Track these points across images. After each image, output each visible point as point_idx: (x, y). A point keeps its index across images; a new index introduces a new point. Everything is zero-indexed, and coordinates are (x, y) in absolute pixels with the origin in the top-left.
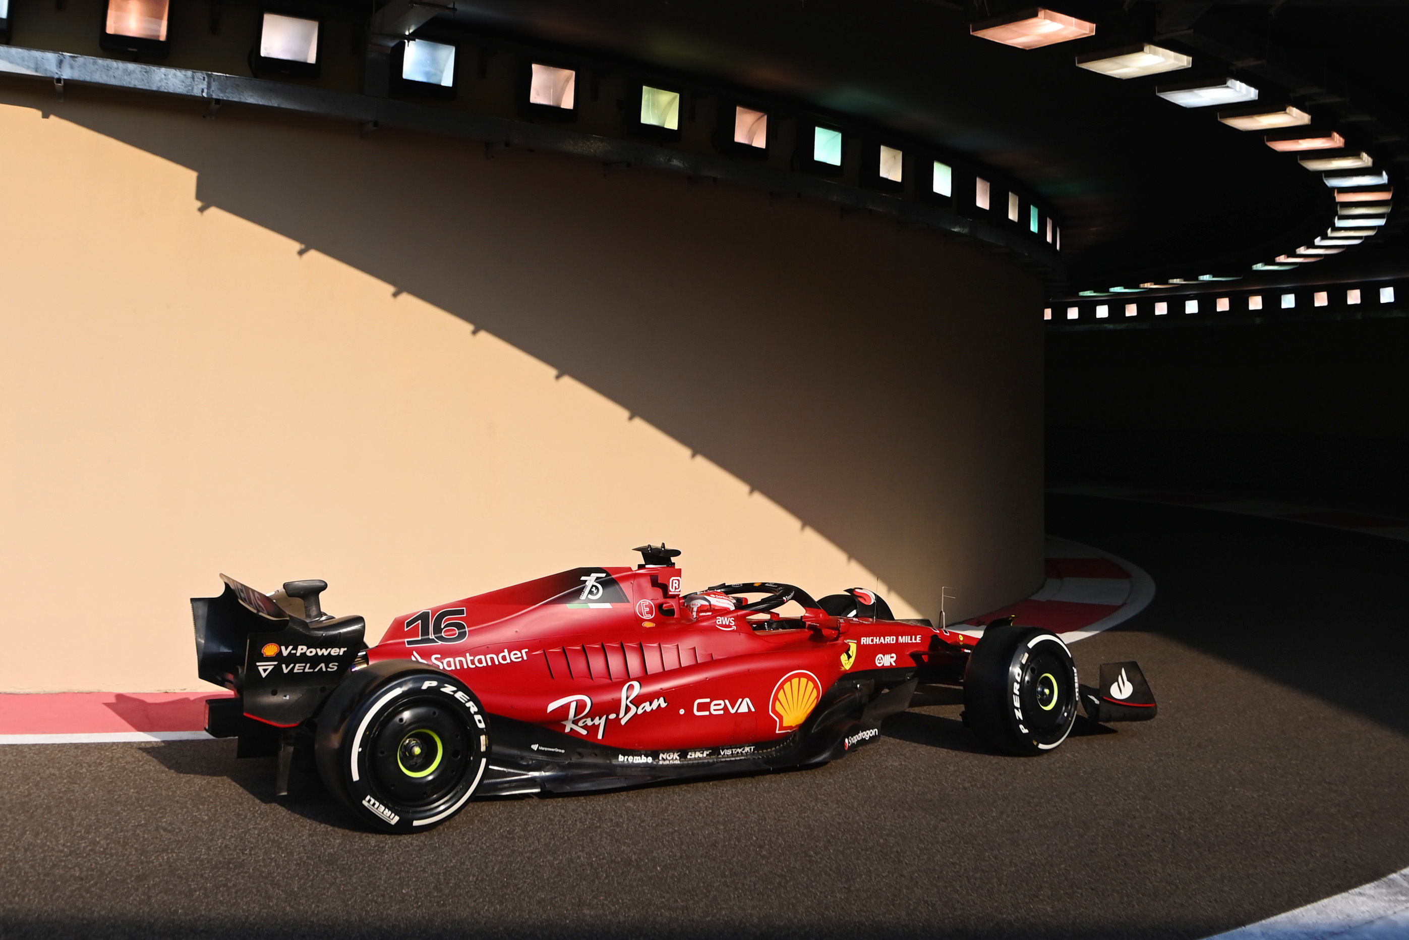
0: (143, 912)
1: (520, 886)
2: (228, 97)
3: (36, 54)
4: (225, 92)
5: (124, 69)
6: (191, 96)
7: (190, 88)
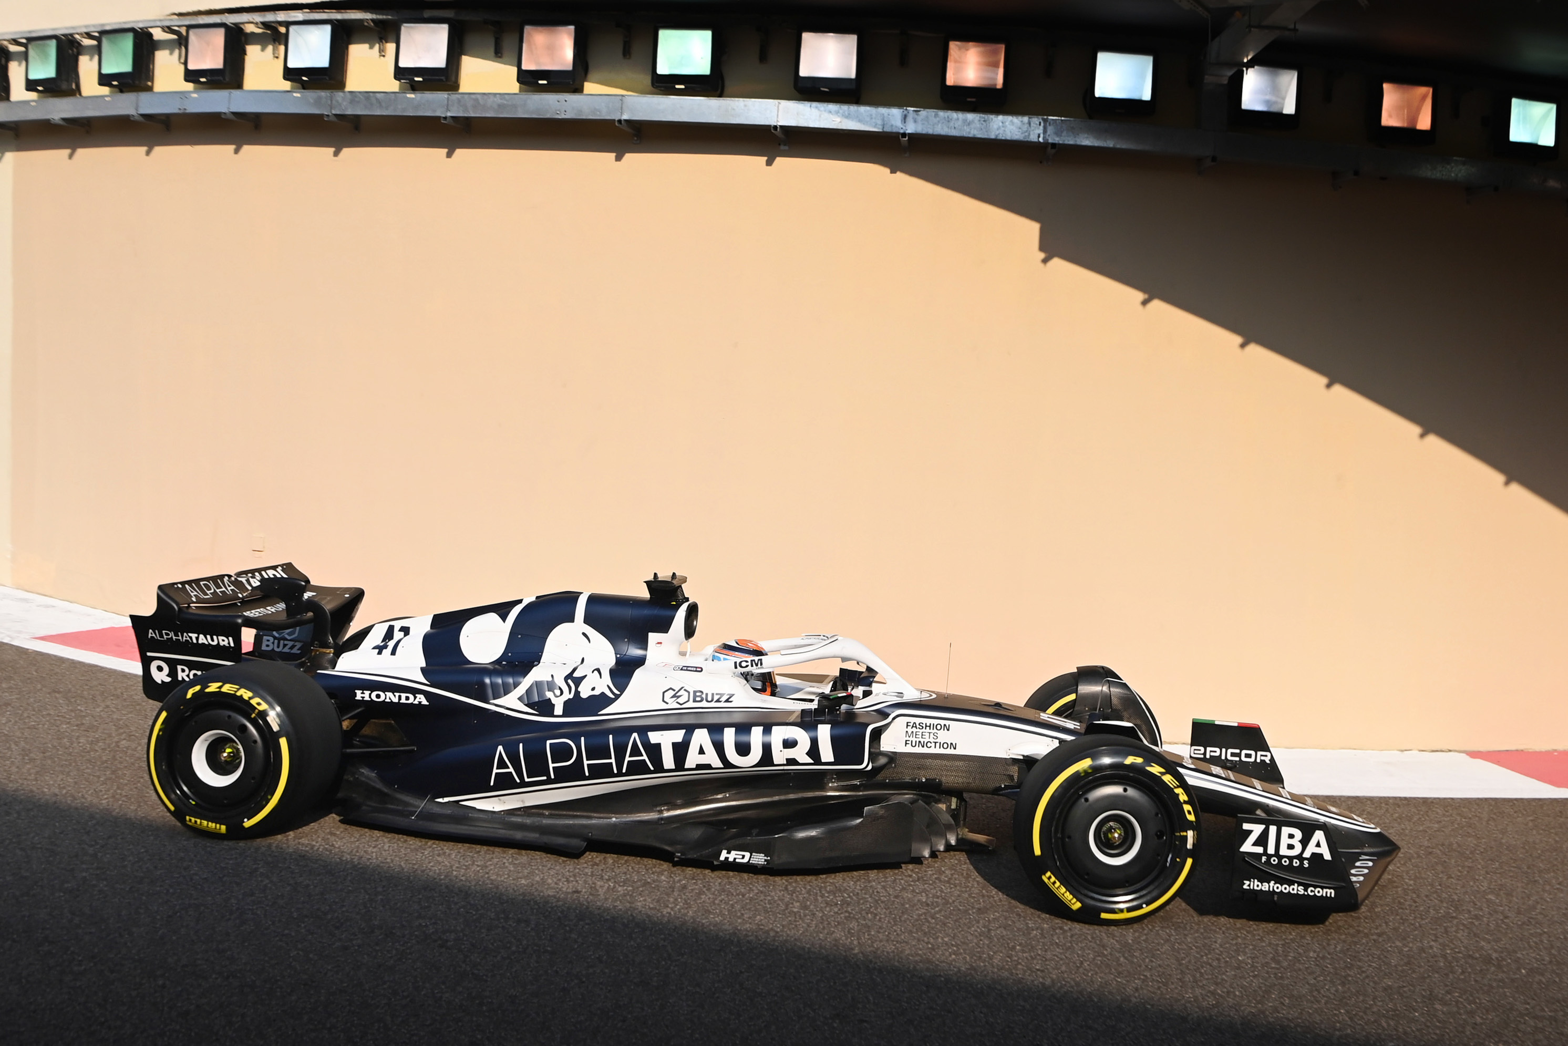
2: (1064, 141)
3: (883, 110)
4: (1061, 136)
5: (963, 120)
6: (1028, 142)
7: (1027, 134)
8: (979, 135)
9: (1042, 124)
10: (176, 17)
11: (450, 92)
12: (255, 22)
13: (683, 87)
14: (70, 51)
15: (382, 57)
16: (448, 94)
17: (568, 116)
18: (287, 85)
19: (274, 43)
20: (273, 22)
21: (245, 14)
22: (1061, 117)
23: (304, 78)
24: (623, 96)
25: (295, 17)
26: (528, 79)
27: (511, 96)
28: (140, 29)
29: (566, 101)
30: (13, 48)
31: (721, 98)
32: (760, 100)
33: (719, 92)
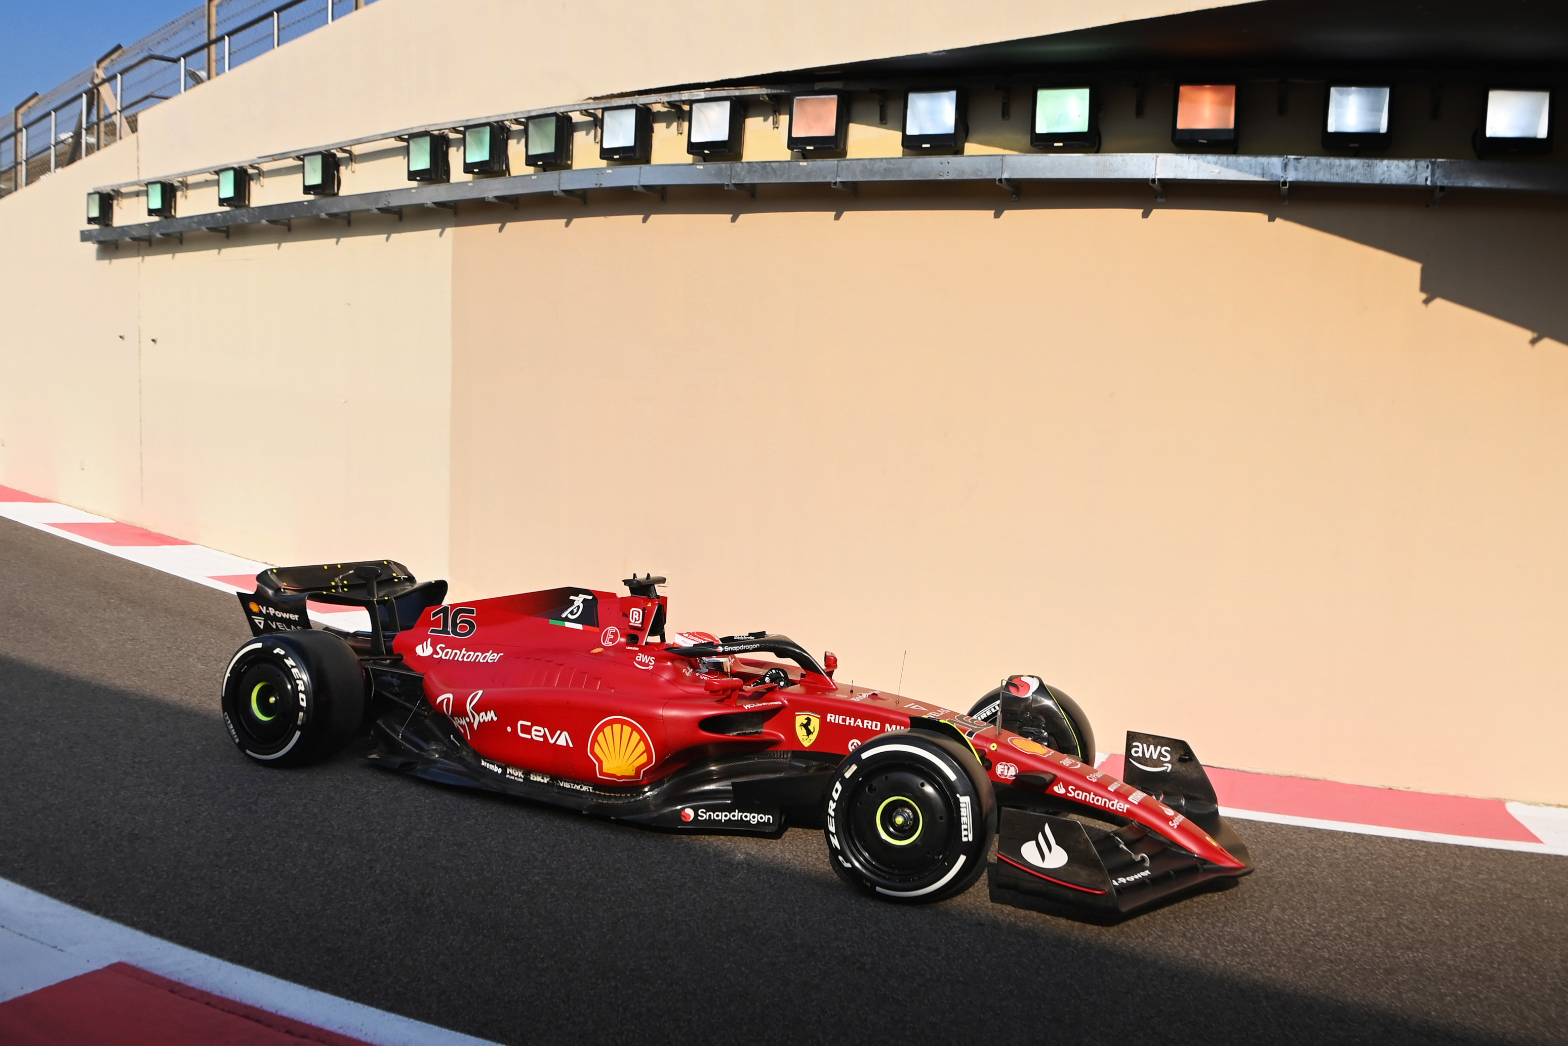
0: (1396, 1007)
2: (1453, 183)
3: (1263, 160)
4: (1450, 179)
5: (1346, 166)
6: (1414, 186)
7: (1413, 178)
8: (1363, 180)
9: (1430, 167)
10: (592, 101)
11: (840, 159)
12: (662, 102)
13: (1061, 144)
14: (501, 137)
15: (776, 129)
17: (952, 176)
18: (689, 158)
19: (679, 118)
20: (678, 101)
21: (653, 95)
22: (1451, 158)
23: (706, 152)
24: (1003, 156)
25: (697, 95)
26: (912, 144)
27: (897, 160)
28: (561, 113)
29: (949, 163)
30: (452, 136)
31: (1099, 154)
32: (1138, 154)
33: (1096, 148)
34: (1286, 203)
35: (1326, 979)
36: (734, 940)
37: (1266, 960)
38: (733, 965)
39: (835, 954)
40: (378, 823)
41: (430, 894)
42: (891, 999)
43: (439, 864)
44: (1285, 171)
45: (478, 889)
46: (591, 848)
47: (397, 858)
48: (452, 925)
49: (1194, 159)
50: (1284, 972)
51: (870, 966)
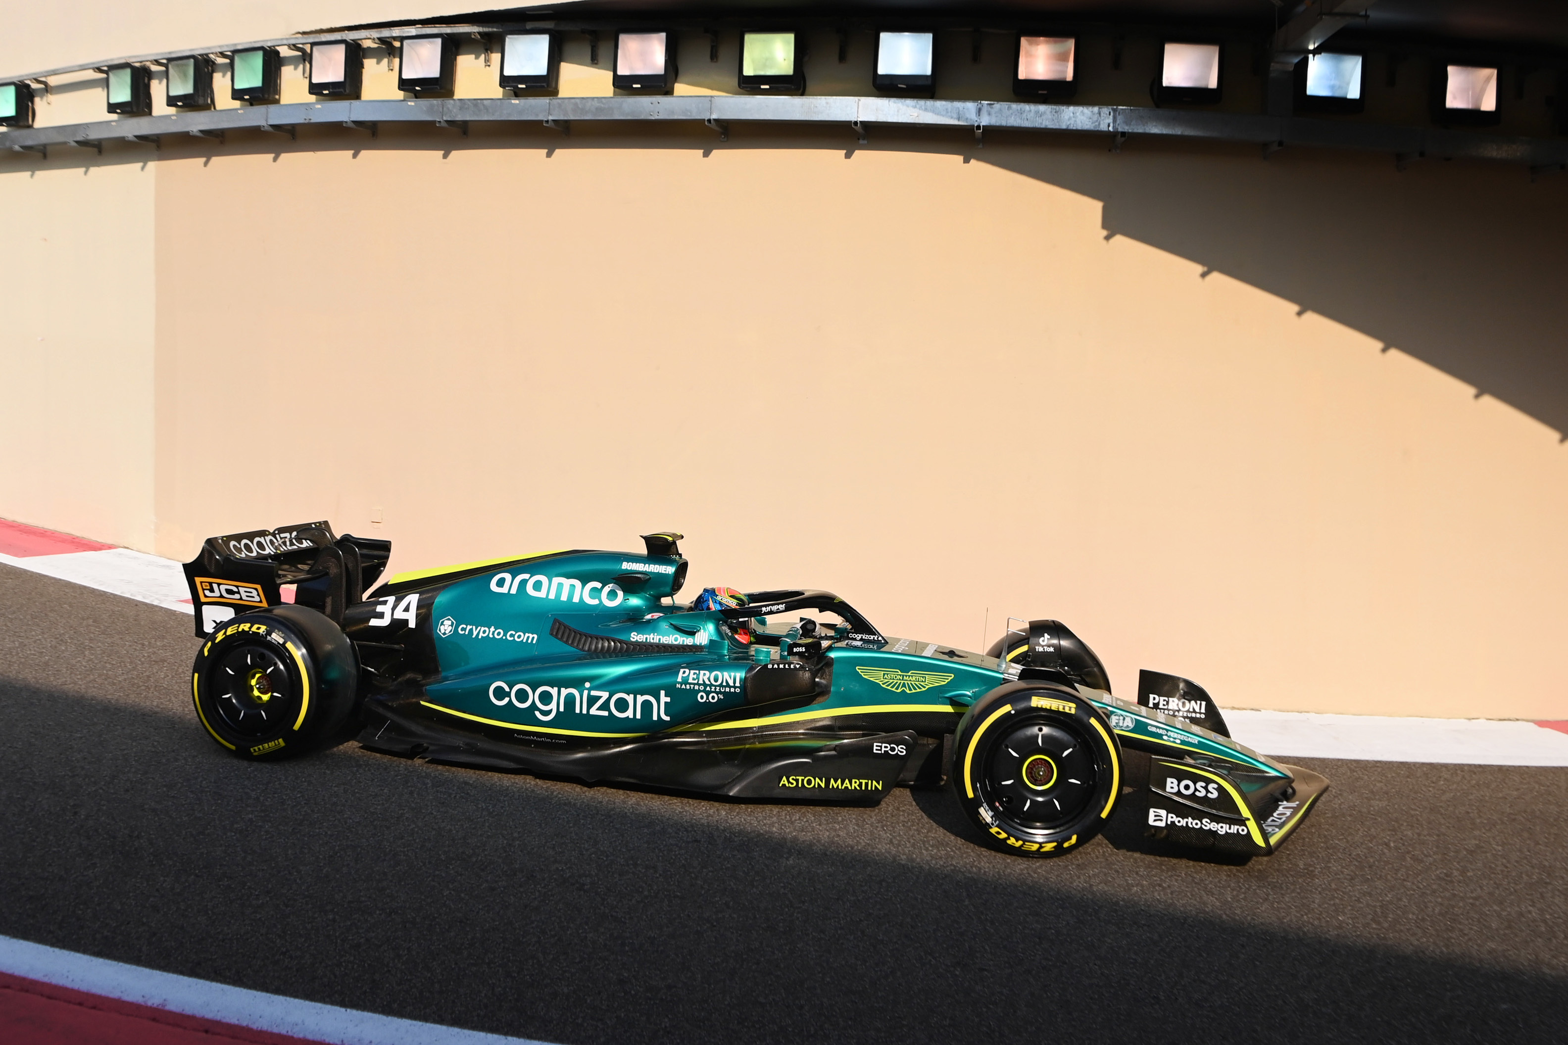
0: (1087, 899)
1: (1465, 932)
2: (1133, 129)
3: (958, 105)
4: (1130, 124)
5: (1036, 112)
6: (1098, 131)
7: (1097, 124)
8: (1051, 126)
9: (1112, 114)
10: (300, 35)
11: (551, 98)
12: (372, 37)
13: (767, 87)
14: (206, 70)
15: (487, 67)
16: (550, 99)
17: (662, 116)
18: (400, 95)
19: (389, 54)
20: (388, 38)
21: (363, 31)
22: (1130, 107)
23: (417, 88)
24: (712, 97)
25: (408, 32)
26: (623, 84)
27: (605, 100)
28: (269, 47)
29: (659, 103)
30: (154, 68)
31: (804, 97)
32: (841, 97)
33: (801, 91)
34: (980, 146)
35: (1023, 876)
36: (453, 868)
37: (968, 862)
38: (452, 892)
39: (555, 876)
40: (83, 768)
41: (138, 837)
42: (610, 917)
43: (148, 806)
44: (979, 115)
45: (189, 830)
46: (306, 784)
47: (103, 802)
48: (163, 866)
49: (894, 102)
50: (985, 872)
51: (588, 886)
